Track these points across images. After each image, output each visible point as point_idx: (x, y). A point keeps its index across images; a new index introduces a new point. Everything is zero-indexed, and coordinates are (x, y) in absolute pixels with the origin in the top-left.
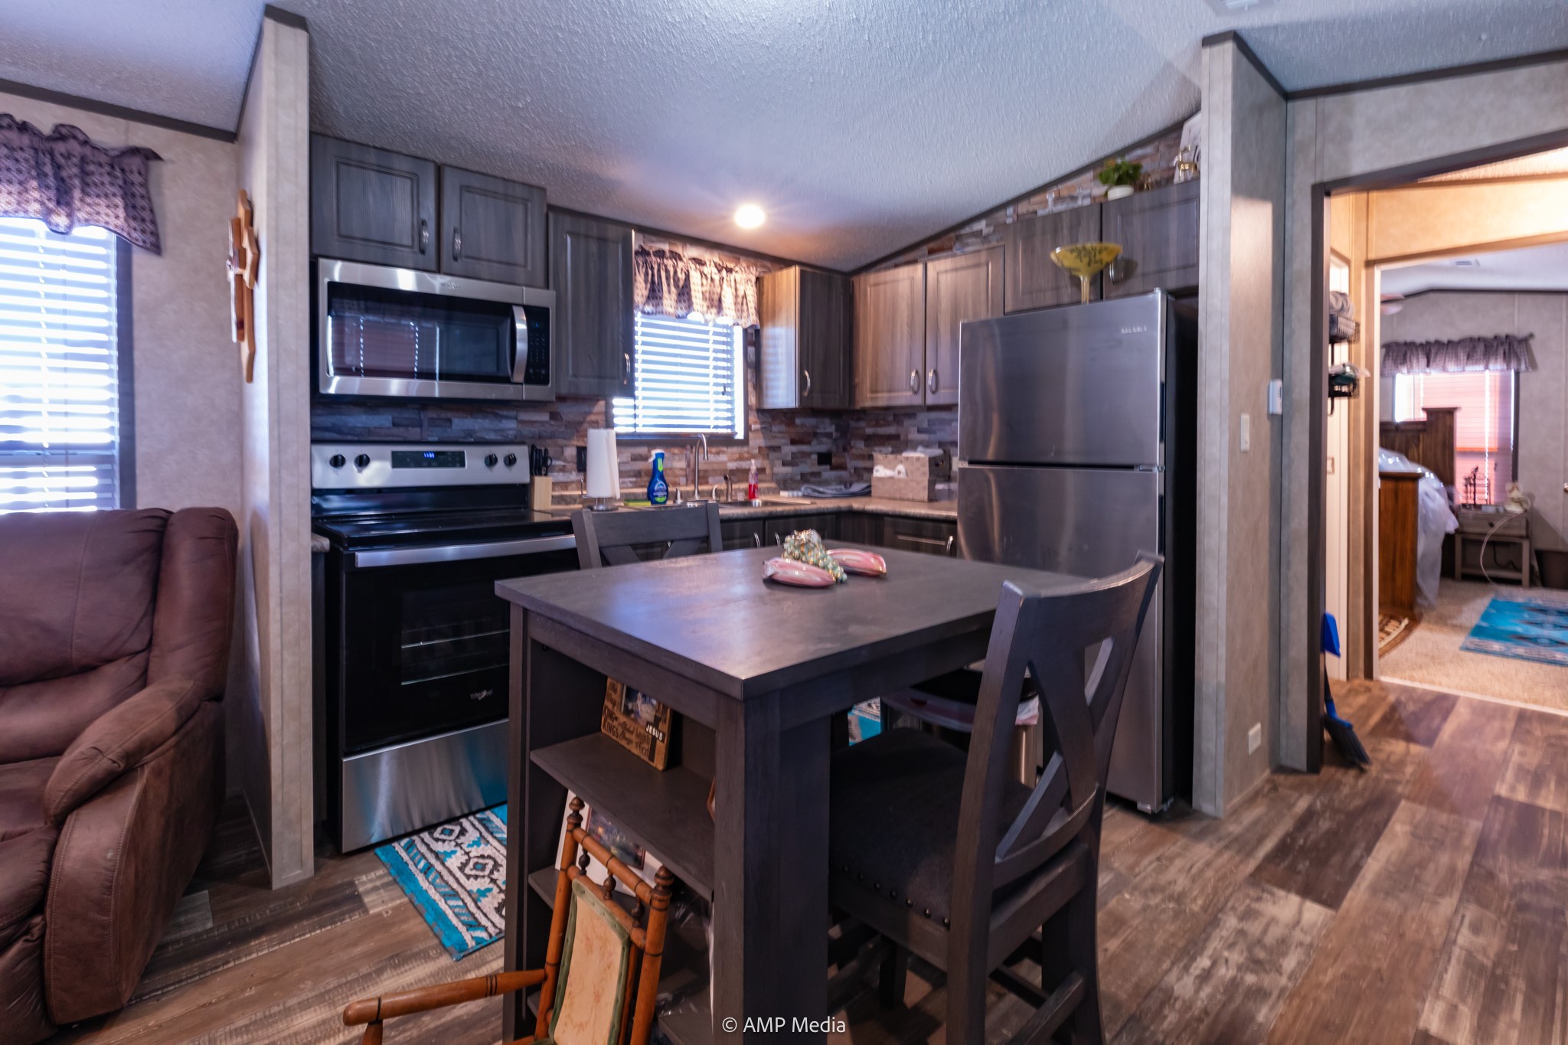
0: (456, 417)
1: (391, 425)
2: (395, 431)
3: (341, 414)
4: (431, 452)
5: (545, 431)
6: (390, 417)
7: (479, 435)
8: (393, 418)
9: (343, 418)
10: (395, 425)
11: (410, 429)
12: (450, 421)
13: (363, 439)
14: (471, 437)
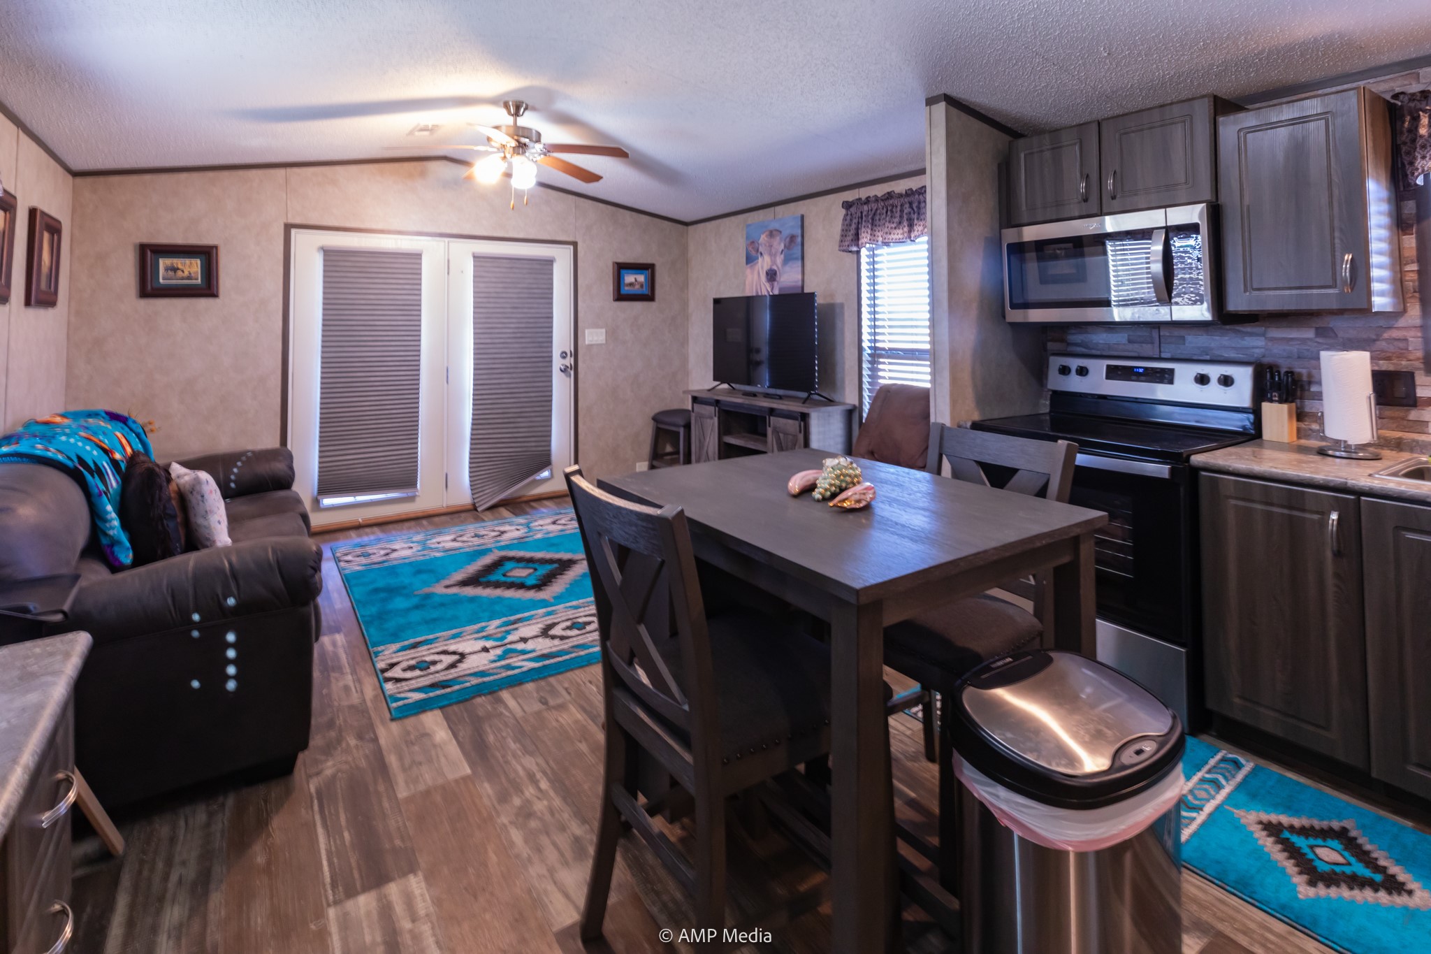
0: (1189, 335)
1: (1127, 342)
2: (1131, 347)
3: (1087, 333)
4: (1141, 368)
5: (1308, 350)
6: (1126, 335)
7: (1217, 352)
8: (1129, 336)
9: (1089, 335)
10: (1130, 341)
11: (1144, 345)
12: (1183, 338)
13: (1105, 353)
14: (1207, 355)
